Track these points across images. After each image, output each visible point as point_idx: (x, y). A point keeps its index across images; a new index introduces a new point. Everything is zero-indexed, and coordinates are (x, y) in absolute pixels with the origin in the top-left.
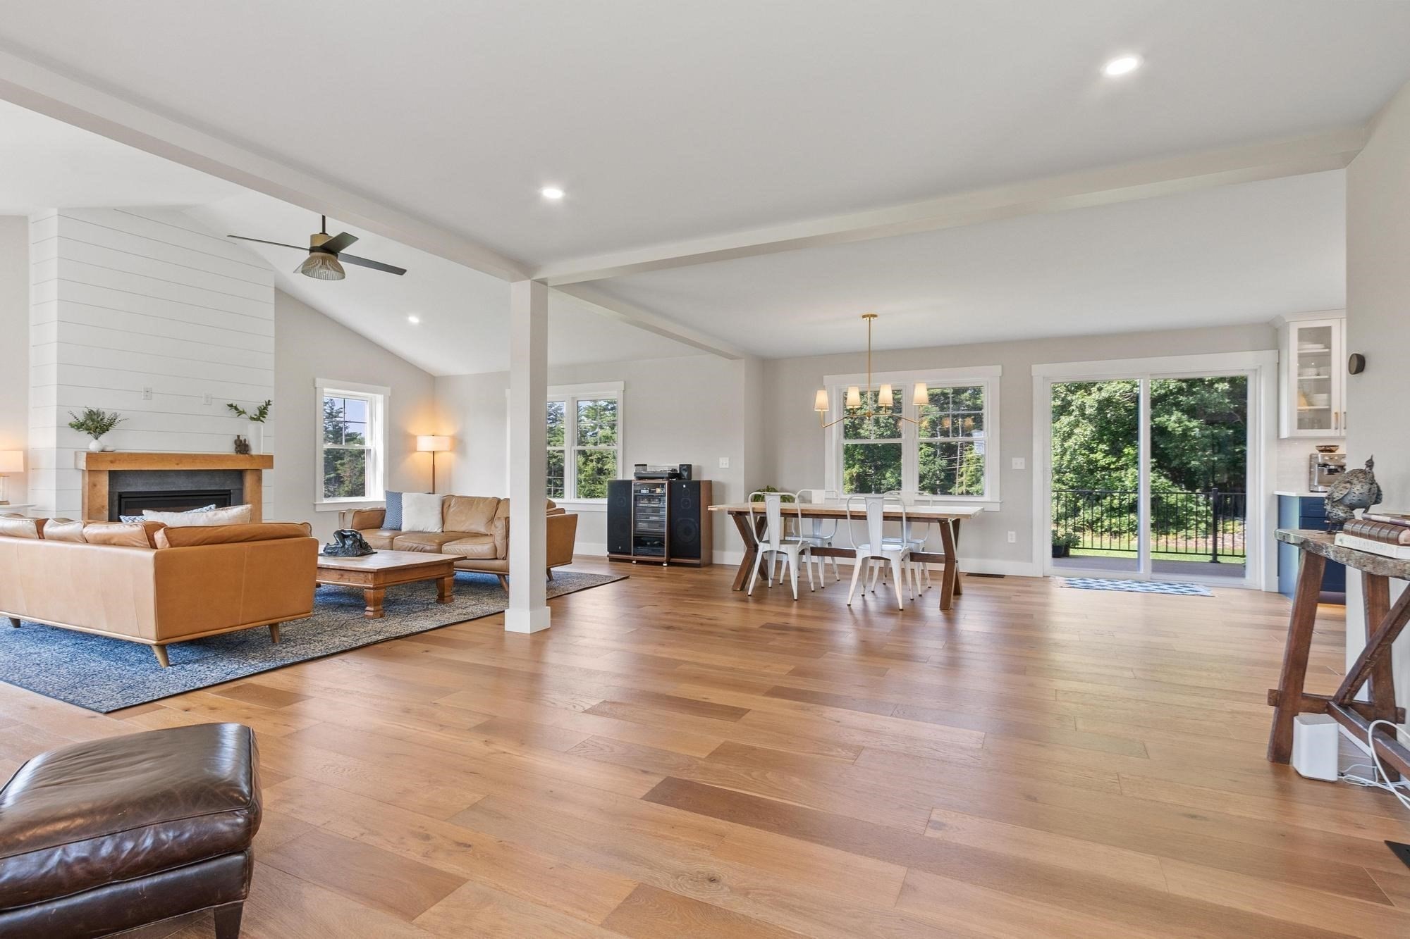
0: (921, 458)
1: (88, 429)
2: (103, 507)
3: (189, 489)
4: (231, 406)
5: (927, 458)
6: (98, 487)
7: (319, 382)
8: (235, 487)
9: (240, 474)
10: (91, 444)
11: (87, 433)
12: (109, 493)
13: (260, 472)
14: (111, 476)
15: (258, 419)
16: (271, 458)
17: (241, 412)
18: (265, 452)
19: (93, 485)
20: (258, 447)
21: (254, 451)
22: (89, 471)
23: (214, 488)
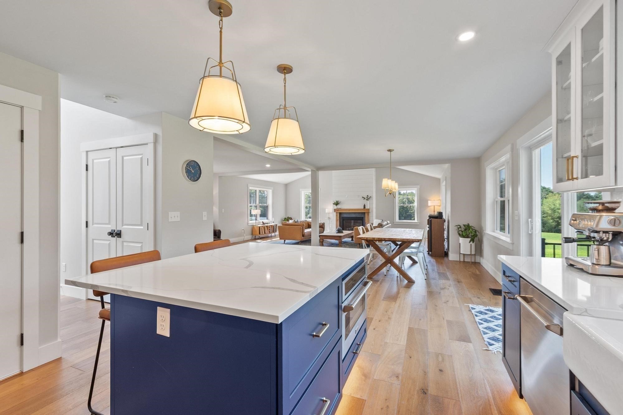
8: (364, 216)
10: (336, 207)
11: (335, 205)
12: (340, 217)
13: (368, 213)
14: (340, 213)
15: (368, 200)
16: (369, 209)
17: (365, 198)
18: (368, 208)
19: (337, 215)
20: (367, 207)
21: (366, 208)
22: (336, 213)
23: (359, 216)
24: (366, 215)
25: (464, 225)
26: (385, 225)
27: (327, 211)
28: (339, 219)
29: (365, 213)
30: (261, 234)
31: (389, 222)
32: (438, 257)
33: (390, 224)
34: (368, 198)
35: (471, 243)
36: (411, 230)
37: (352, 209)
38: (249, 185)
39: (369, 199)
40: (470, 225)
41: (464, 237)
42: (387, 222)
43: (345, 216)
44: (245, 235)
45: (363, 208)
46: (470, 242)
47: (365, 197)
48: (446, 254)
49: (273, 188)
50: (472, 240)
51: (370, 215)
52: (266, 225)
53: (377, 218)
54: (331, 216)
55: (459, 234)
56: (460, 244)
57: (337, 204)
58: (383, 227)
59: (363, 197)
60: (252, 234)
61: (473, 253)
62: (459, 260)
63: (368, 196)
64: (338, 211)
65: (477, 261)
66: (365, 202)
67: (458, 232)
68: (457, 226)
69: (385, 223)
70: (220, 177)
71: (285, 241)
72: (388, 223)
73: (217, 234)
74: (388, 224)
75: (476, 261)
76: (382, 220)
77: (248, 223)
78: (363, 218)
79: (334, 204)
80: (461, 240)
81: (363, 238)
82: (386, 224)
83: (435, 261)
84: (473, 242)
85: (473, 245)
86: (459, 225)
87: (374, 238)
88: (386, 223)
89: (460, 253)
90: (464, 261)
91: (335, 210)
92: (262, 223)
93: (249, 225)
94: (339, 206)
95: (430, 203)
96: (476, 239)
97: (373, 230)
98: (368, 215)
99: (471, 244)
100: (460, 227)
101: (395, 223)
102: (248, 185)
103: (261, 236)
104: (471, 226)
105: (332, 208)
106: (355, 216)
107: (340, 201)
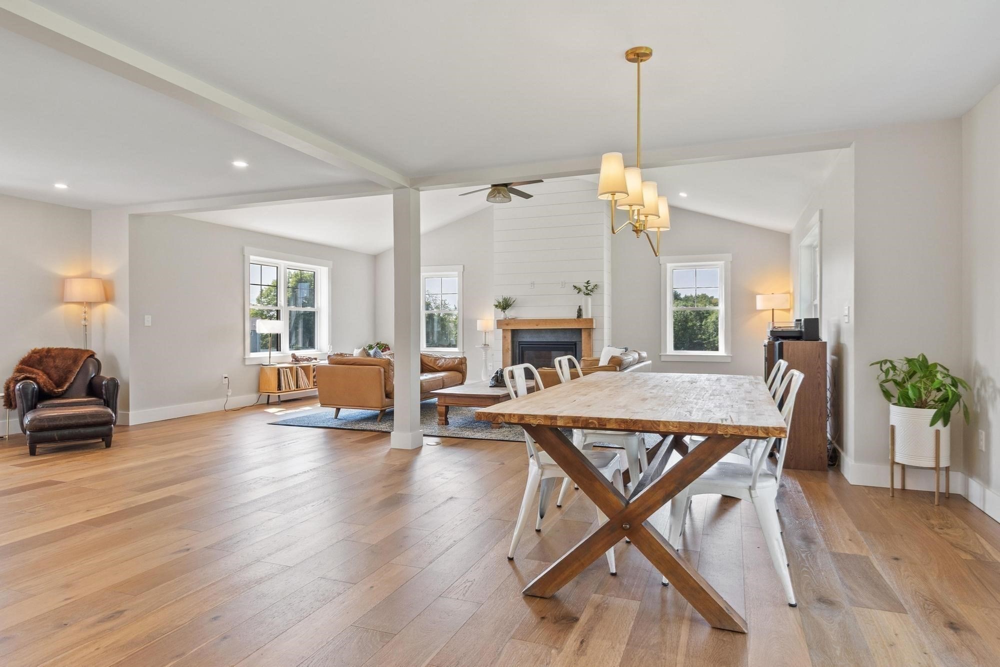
1: (501, 307)
2: (509, 349)
3: (552, 340)
6: (507, 338)
8: (578, 340)
9: (580, 332)
10: (501, 315)
11: (500, 310)
12: (513, 342)
13: (590, 330)
14: (514, 332)
15: (588, 294)
16: (591, 320)
17: (580, 290)
18: (590, 317)
19: (504, 337)
20: (587, 313)
21: (584, 317)
22: (503, 330)
23: (566, 340)
24: (584, 335)
25: (909, 361)
26: (631, 364)
27: (480, 325)
28: (510, 347)
29: (580, 330)
30: (284, 389)
31: (644, 354)
32: (805, 469)
33: (650, 362)
34: (589, 288)
35: (939, 425)
36: (718, 379)
37: (545, 321)
38: (247, 249)
39: (591, 291)
40: (930, 363)
41: (906, 402)
42: (639, 354)
43: (527, 338)
44: (229, 394)
45: (574, 315)
46: (933, 423)
47: (582, 285)
48: (834, 460)
49: (331, 263)
50: (944, 416)
51: (596, 335)
52: (305, 364)
53: (613, 344)
54: (490, 339)
55: (887, 395)
56: (893, 428)
57: (505, 305)
58: (625, 369)
59: (575, 287)
60: (259, 390)
61: (944, 462)
62: (889, 486)
63: (588, 283)
64: (507, 325)
65: (956, 488)
66: (581, 300)
67: (881, 386)
68: (881, 363)
69: (632, 357)
70: (136, 218)
71: (338, 410)
72: (644, 358)
73: (104, 391)
74: (641, 360)
75: (952, 491)
76: (626, 349)
77: (244, 359)
78: (575, 344)
79: (496, 306)
80: (898, 415)
82: (634, 360)
83: (800, 488)
84: (945, 425)
85: (945, 432)
86: (885, 362)
87: (554, 418)
88: (636, 356)
89: (893, 463)
90: (903, 489)
91: (499, 323)
92: (291, 359)
93: (247, 363)
94: (510, 313)
95: (760, 303)
96: (956, 412)
97: (583, 379)
98: (590, 335)
99: (938, 433)
100: (894, 368)
101: (663, 359)
102: (243, 250)
103: (284, 395)
104: (935, 365)
105: (493, 318)
106: (555, 340)
107: (512, 297)
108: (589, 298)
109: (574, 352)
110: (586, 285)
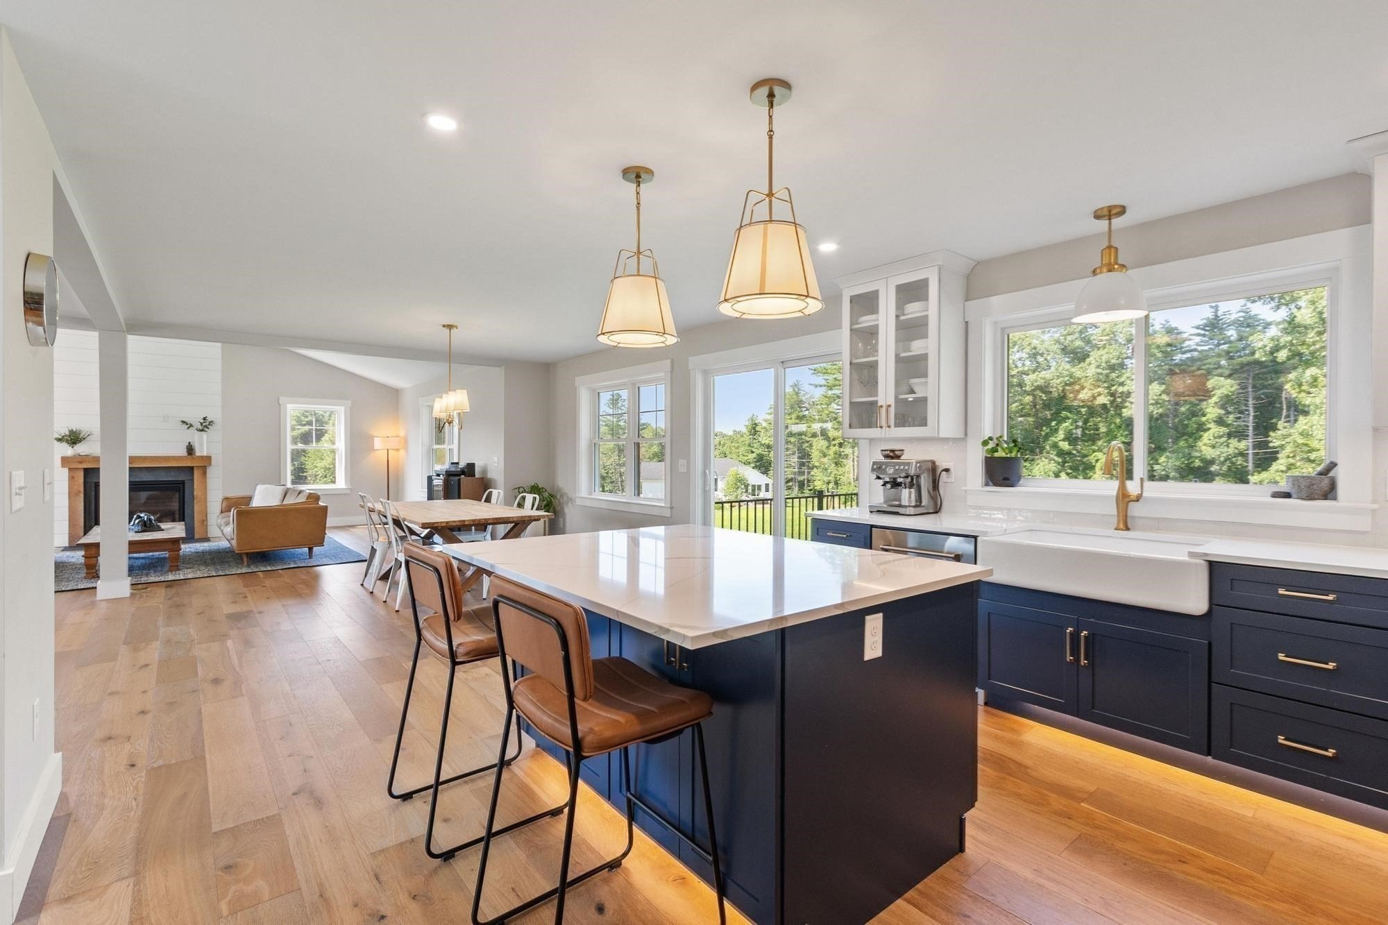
0: (1210, 440)
1: (67, 441)
2: (80, 492)
3: (149, 480)
4: (183, 422)
5: (1217, 440)
6: (76, 479)
7: (282, 400)
8: (188, 478)
9: (191, 470)
10: (69, 451)
11: (66, 445)
12: (85, 483)
13: (204, 470)
14: (88, 471)
15: (202, 430)
16: (207, 459)
17: (191, 426)
18: (203, 455)
19: (71, 478)
20: (201, 452)
21: (198, 453)
22: (69, 469)
23: (170, 479)
24: (197, 474)
28: (82, 489)
29: (191, 468)
34: (204, 424)
37: (144, 458)
39: (206, 426)
45: (185, 454)
47: (194, 421)
51: (212, 474)
57: (73, 439)
59: (187, 422)
63: (205, 419)
64: (77, 462)
66: (192, 436)
78: (183, 483)
79: (61, 440)
81: (437, 523)
91: (66, 461)
94: (81, 449)
95: (378, 444)
98: (205, 473)
105: (58, 455)
106: (154, 480)
107: (82, 429)
108: (204, 435)
109: (181, 491)
110: (202, 421)
